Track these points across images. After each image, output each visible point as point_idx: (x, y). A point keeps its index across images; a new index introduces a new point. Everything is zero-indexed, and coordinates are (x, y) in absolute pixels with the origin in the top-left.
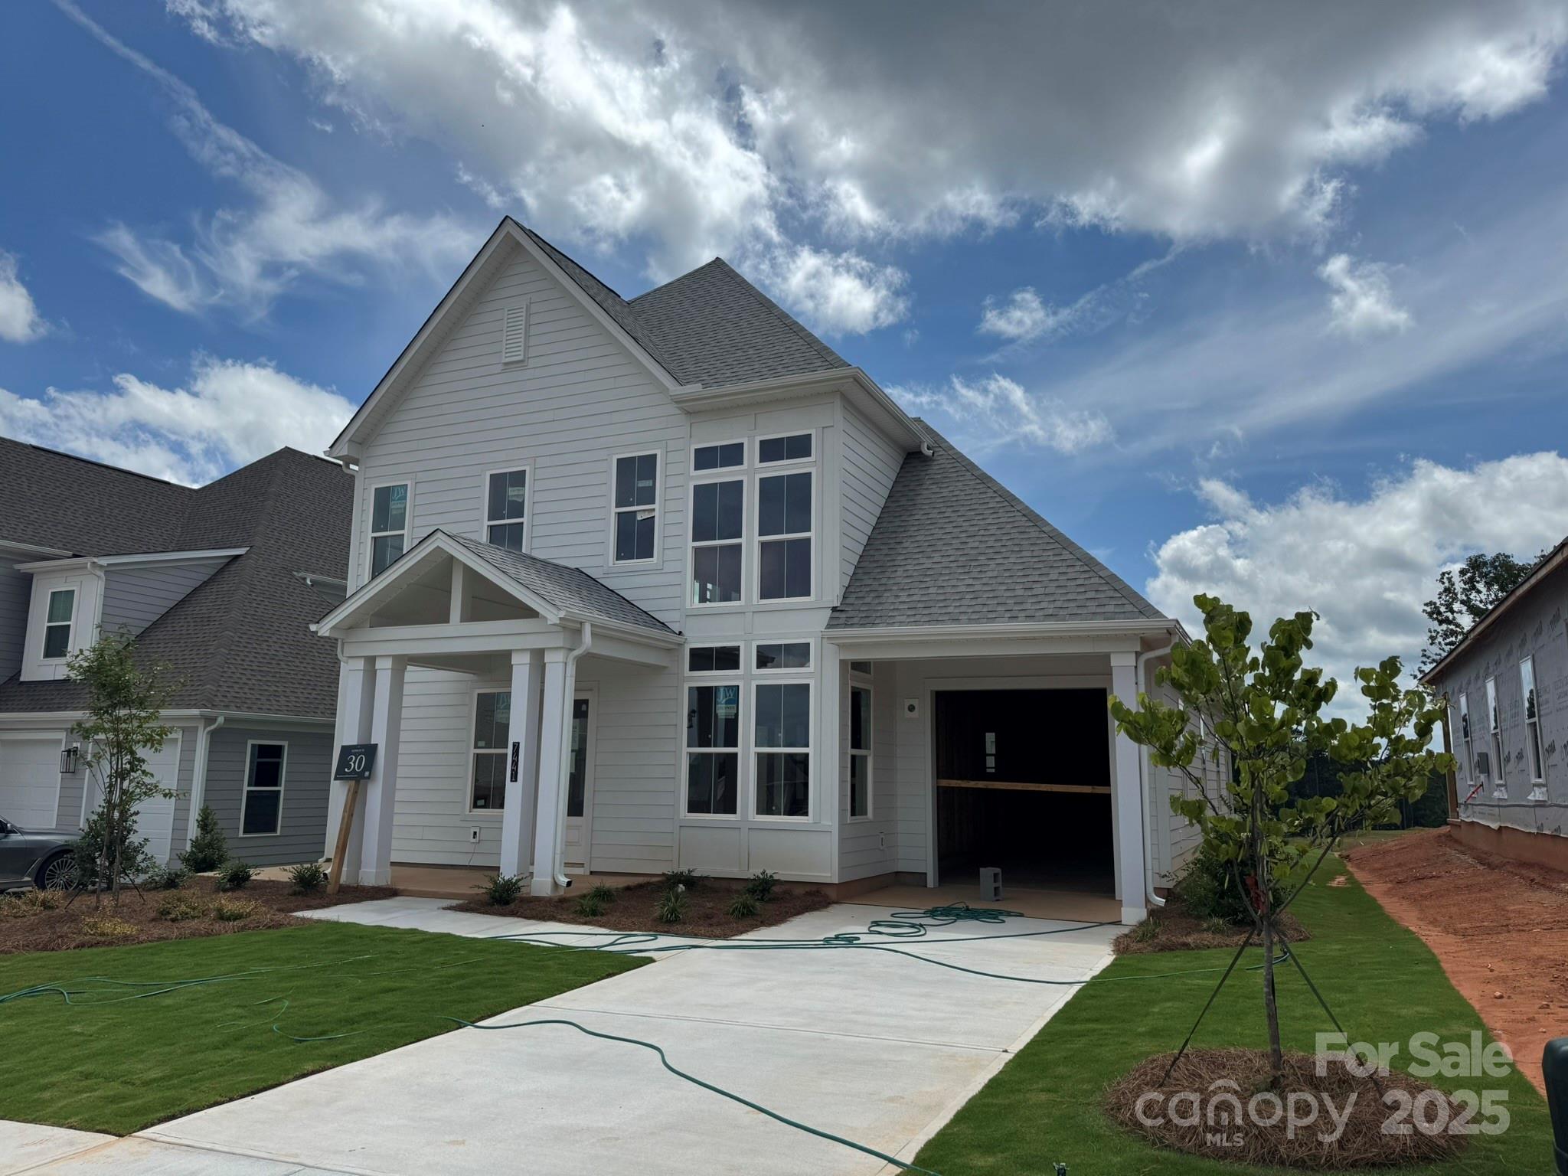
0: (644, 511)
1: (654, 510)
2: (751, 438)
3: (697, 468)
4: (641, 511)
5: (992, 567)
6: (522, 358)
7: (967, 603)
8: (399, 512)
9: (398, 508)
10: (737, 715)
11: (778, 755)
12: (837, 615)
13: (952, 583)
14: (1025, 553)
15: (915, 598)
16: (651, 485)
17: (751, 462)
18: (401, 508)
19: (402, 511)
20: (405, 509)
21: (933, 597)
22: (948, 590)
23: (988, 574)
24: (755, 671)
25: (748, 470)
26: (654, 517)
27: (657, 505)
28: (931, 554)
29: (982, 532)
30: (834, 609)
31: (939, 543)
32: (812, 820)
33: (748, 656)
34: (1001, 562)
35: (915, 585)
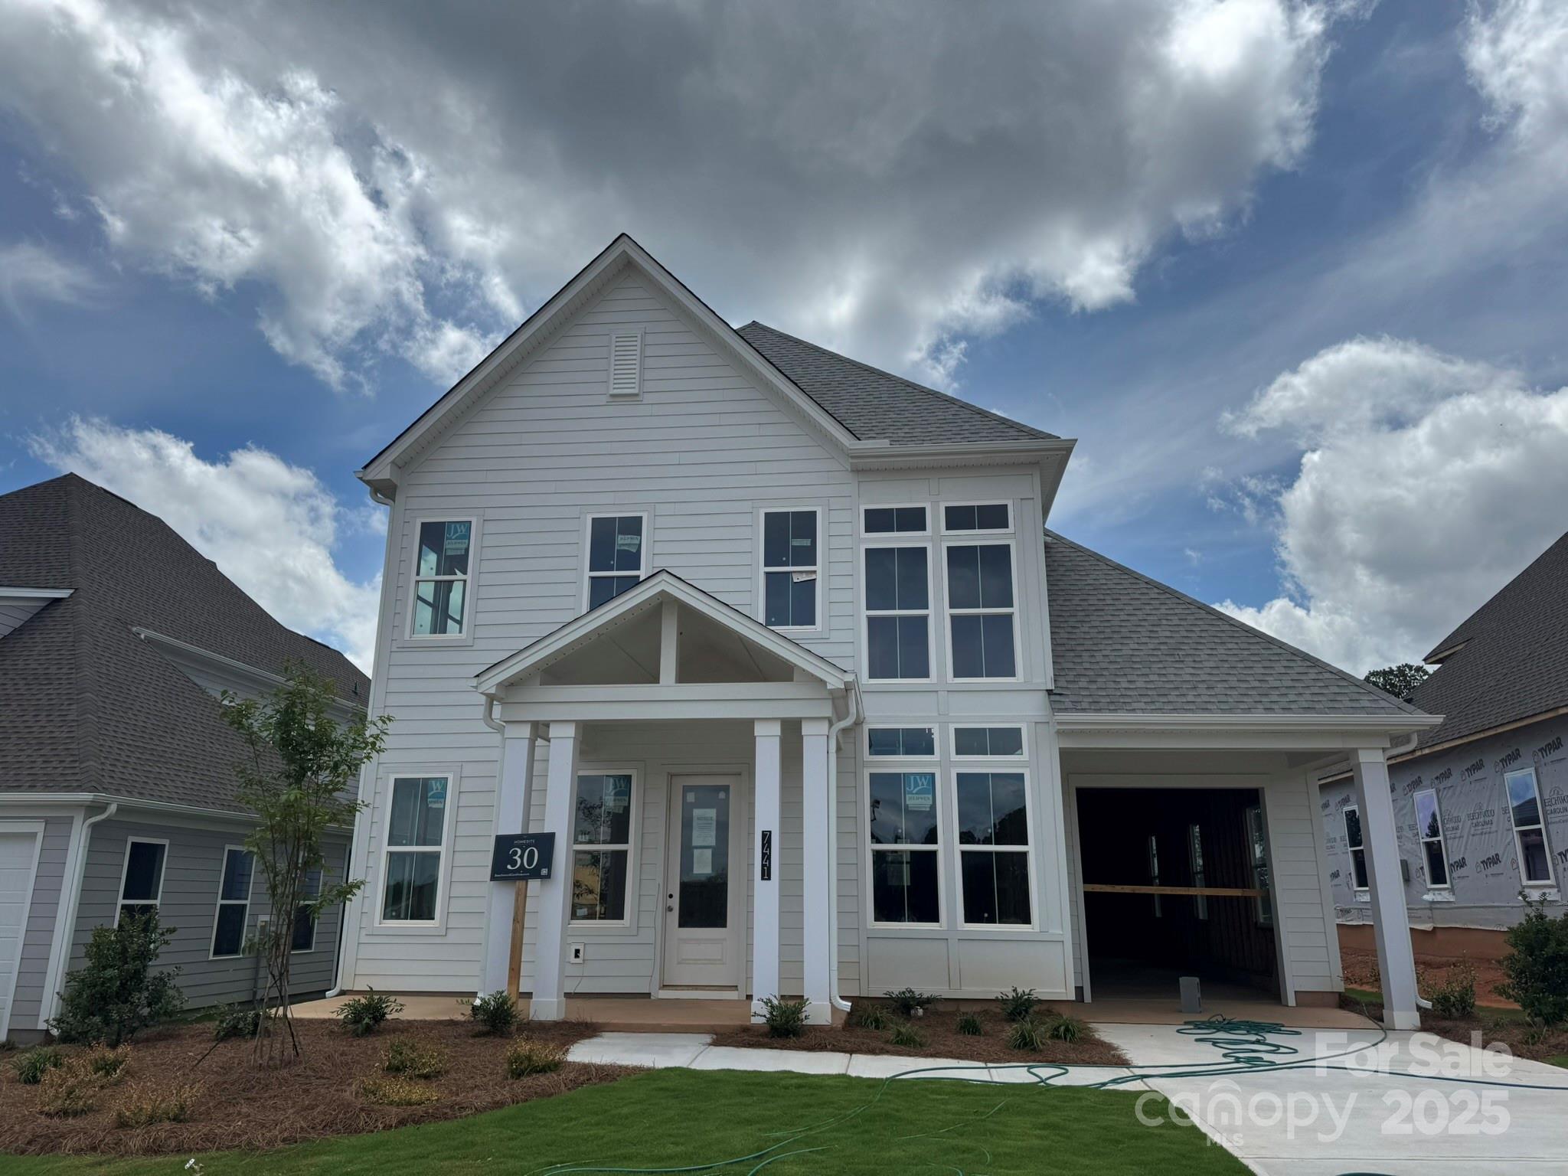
0: (801, 572)
1: (815, 572)
2: (935, 503)
3: (867, 530)
4: (798, 573)
5: (1204, 657)
6: (635, 391)
7: (1205, 692)
8: (459, 553)
9: (457, 549)
10: (933, 806)
11: (990, 853)
12: (1057, 698)
13: (1172, 671)
14: (1230, 646)
15: (1139, 685)
16: (809, 544)
17: (936, 529)
18: (461, 549)
19: (463, 553)
20: (467, 550)
21: (1160, 685)
22: (1173, 678)
23: (1207, 664)
24: (955, 757)
25: (932, 536)
26: (815, 579)
27: (818, 568)
28: (1122, 641)
29: (1164, 622)
30: (1050, 692)
31: (1123, 630)
32: (1037, 930)
33: (944, 741)
34: (1209, 652)
35: (1128, 671)
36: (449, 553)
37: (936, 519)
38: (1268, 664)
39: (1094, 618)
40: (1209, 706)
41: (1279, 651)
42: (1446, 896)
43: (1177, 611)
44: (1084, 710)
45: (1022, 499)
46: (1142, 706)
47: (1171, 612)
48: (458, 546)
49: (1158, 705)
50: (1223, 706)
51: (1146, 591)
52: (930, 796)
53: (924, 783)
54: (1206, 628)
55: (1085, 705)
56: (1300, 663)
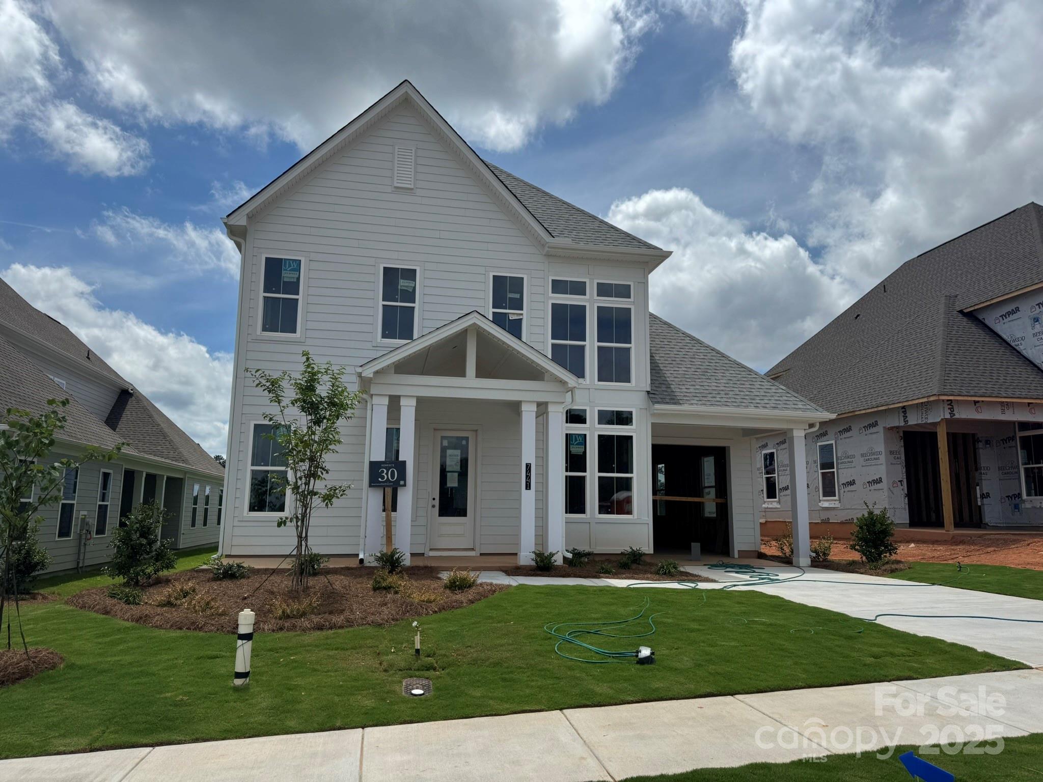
0: (514, 314)
1: (522, 314)
2: (591, 280)
3: (554, 292)
4: (512, 314)
5: (720, 377)
6: (412, 187)
7: (724, 396)
8: (292, 280)
9: (291, 278)
10: (585, 452)
11: (612, 478)
12: (653, 396)
13: (706, 384)
14: (731, 372)
15: (691, 390)
16: (519, 297)
17: (591, 295)
18: (294, 278)
19: (295, 281)
20: (298, 279)
21: (702, 391)
22: (707, 388)
23: (722, 381)
24: (597, 426)
25: (589, 299)
26: (521, 319)
27: (524, 312)
28: (678, 366)
29: (697, 357)
30: (648, 392)
31: (677, 359)
32: (636, 517)
33: (592, 417)
34: (722, 374)
35: (685, 383)
36: (286, 280)
37: (591, 288)
38: (751, 383)
39: (661, 352)
40: (728, 404)
41: (755, 376)
42: (775, 505)
43: (701, 351)
44: (667, 403)
45: (639, 282)
46: (696, 402)
47: (698, 351)
48: (293, 276)
49: (703, 402)
50: (735, 404)
51: (683, 338)
52: (583, 447)
53: (580, 439)
54: (718, 361)
55: (668, 401)
56: (766, 383)
